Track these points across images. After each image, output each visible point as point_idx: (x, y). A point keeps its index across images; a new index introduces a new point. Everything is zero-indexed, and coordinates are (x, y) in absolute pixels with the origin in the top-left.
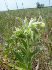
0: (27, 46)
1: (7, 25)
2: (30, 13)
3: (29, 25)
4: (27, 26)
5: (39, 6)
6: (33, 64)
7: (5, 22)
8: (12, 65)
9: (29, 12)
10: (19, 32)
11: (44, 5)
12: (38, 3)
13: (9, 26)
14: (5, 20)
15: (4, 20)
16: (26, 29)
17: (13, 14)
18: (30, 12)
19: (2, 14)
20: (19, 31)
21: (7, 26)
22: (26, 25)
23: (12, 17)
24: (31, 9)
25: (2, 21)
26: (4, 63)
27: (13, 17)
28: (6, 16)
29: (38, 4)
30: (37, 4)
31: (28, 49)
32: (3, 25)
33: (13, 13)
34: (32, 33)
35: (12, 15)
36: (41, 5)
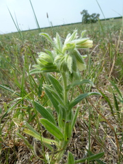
1: (15, 62)
3: (65, 47)
4: (61, 48)
5: (89, 19)
10: (46, 59)
11: (98, 15)
12: (84, 11)
16: (58, 53)
20: (44, 57)
21: (16, 65)
22: (58, 47)
28: (13, 44)
30: (82, 13)
31: (64, 96)
34: (69, 61)
35: (26, 40)
36: (92, 16)
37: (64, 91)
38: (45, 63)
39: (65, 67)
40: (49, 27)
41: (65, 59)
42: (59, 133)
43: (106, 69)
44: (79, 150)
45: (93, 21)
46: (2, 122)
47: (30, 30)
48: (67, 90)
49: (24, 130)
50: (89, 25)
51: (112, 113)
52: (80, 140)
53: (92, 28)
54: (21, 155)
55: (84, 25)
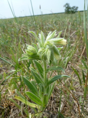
0: (43, 70)
1: (14, 41)
2: (52, 22)
5: (70, 10)
6: (54, 103)
7: (12, 37)
8: (22, 99)
9: (51, 20)
10: (32, 51)
11: (77, 8)
12: (67, 4)
13: (17, 42)
14: (12, 34)
15: (10, 34)
16: (41, 47)
17: (25, 23)
18: (53, 19)
19: (6, 24)
20: (31, 49)
21: (15, 43)
22: (41, 42)
23: (23, 28)
24: (55, 14)
25: (6, 34)
26: (9, 95)
27: (25, 28)
28: (13, 26)
29: (67, 6)
30: (65, 6)
31: (44, 76)
32: (7, 42)
33: (25, 21)
34: (48, 53)
35: (23, 25)
36: (73, 8)
37: (44, 73)
38: (31, 54)
39: (45, 58)
40: (41, 15)
41: (46, 52)
42: (39, 101)
43: (79, 50)
44: (55, 110)
45: (73, 12)
46: (3, 84)
47: (26, 17)
48: (46, 72)
49: (15, 96)
50: (70, 15)
51: (81, 84)
52: (56, 102)
53: (71, 17)
54: (13, 110)
55: (66, 15)
